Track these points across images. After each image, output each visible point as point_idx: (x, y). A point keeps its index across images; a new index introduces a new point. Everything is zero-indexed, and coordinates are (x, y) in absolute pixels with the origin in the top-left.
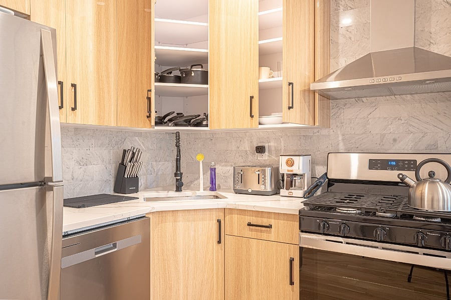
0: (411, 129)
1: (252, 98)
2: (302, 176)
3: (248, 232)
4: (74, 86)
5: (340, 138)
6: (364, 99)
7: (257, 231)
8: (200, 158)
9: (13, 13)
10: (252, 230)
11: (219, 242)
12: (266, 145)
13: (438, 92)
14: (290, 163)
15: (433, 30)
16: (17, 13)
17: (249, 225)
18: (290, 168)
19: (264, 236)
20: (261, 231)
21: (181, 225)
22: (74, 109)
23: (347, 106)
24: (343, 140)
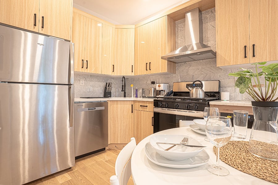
0: (202, 73)
1: (147, 63)
2: (164, 91)
3: (141, 109)
4: (87, 61)
5: (179, 77)
6: (187, 63)
7: (143, 108)
8: (132, 86)
9: (64, 40)
10: (142, 108)
11: (132, 112)
12: (155, 81)
13: (211, 58)
14: (159, 86)
15: (209, 36)
16: (66, 40)
17: (141, 106)
18: (159, 88)
19: (145, 110)
20: (145, 108)
21: (119, 106)
22: (87, 68)
23: (182, 65)
24: (180, 78)
